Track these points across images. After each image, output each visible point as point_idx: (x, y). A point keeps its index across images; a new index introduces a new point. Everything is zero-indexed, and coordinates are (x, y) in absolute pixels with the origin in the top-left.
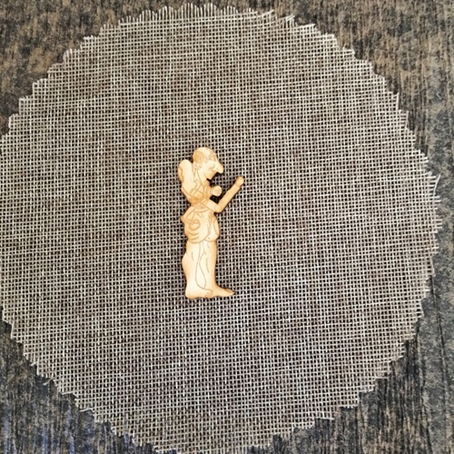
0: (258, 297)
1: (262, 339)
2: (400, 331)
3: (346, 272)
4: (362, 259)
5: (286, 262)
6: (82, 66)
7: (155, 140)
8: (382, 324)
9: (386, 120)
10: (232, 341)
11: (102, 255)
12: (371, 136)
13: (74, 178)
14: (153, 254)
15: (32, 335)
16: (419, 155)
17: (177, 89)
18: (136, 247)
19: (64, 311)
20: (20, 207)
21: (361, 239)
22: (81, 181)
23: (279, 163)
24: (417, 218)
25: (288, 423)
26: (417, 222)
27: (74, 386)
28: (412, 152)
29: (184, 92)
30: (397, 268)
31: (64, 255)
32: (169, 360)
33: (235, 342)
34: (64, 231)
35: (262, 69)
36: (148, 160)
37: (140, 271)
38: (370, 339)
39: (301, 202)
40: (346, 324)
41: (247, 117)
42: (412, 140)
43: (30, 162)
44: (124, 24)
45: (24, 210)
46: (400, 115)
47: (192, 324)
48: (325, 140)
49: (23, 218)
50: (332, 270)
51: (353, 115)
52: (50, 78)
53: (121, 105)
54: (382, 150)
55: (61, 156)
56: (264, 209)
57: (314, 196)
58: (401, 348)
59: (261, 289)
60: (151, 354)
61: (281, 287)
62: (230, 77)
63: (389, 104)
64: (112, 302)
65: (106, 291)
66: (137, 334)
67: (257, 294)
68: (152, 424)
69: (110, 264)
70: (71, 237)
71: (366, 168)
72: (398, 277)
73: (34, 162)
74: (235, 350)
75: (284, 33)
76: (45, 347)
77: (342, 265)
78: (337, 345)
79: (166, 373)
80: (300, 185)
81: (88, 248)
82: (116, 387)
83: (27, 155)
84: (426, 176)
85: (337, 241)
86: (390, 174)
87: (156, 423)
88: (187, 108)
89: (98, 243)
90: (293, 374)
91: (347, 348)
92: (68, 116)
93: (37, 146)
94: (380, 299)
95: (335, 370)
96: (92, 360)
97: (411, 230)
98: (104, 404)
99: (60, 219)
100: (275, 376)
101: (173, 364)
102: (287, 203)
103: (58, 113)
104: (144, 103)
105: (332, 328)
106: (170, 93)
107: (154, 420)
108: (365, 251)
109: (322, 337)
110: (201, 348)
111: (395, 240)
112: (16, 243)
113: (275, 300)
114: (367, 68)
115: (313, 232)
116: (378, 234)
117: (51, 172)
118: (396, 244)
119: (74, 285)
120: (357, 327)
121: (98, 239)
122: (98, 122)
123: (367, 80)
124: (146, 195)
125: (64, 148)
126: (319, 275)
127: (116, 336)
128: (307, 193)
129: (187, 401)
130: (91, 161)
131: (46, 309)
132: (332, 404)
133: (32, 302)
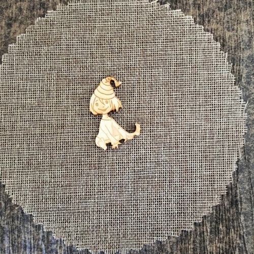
0: (139, 166)
1: (141, 189)
2: (219, 189)
4: (200, 147)
5: (157, 147)
6: (46, 27)
7: (85, 73)
8: (209, 185)
9: (219, 68)
10: (123, 190)
11: (52, 137)
12: (210, 77)
13: (38, 92)
14: (81, 138)
15: (10, 180)
16: (237, 89)
17: (100, 43)
18: (72, 134)
19: (29, 168)
20: (7, 107)
21: (200, 136)
22: (42, 94)
23: (156, 90)
25: (152, 237)
27: (33, 210)
28: (233, 87)
29: (103, 46)
30: (220, 153)
31: (30, 136)
32: (87, 199)
33: (125, 190)
34: (31, 122)
35: (149, 35)
36: (81, 84)
37: (73, 148)
38: (202, 193)
39: (167, 113)
40: (188, 183)
41: (139, 62)
42: (233, 80)
43: (14, 81)
44: (71, 4)
45: (9, 109)
46: (227, 65)
47: (101, 179)
48: (183, 78)
49: (8, 114)
50: (183, 152)
51: (200, 64)
52: (27, 34)
53: (67, 51)
54: (216, 85)
55: (31, 79)
56: (146, 116)
57: (175, 110)
58: (219, 199)
59: (141, 161)
60: (77, 194)
61: (153, 161)
62: (130, 38)
63: (221, 58)
64: (57, 164)
65: (53, 157)
66: (70, 183)
67: (139, 164)
68: (76, 233)
69: (57, 142)
70: (35, 126)
71: (206, 95)
72: (220, 158)
73: (16, 82)
74: (125, 195)
75: (163, 14)
76: (18, 187)
77: (188, 150)
78: (182, 195)
79: (85, 206)
80: (167, 103)
82: (57, 212)
83: (12, 77)
84: (240, 101)
85: (186, 136)
86: (219, 99)
87: (78, 233)
88: (105, 55)
90: (157, 210)
91: (188, 197)
92: (36, 56)
93: (18, 72)
94: (209, 170)
95: (181, 209)
96: (44, 196)
97: (229, 132)
98: (49, 221)
99: (29, 115)
100: (146, 211)
101: (89, 201)
102: (159, 113)
103: (31, 54)
104: (80, 51)
105: (181, 185)
106: (96, 46)
107: (77, 232)
108: (202, 143)
109: (174, 190)
111: (220, 137)
112: (4, 127)
113: (149, 168)
114: (210, 37)
115: (173, 130)
116: (210, 133)
117: (25, 88)
118: (220, 140)
119: (36, 153)
121: (50, 128)
122: (53, 61)
123: (210, 44)
124: (79, 104)
125: (33, 75)
126: (175, 155)
127: (58, 183)
128: (171, 108)
129: (96, 222)
130: (49, 83)
131: (19, 166)
132: (178, 228)
133: (12, 162)
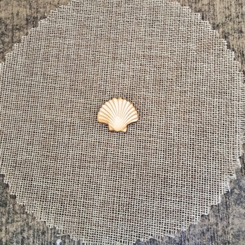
3: (71, 180)
4: (76, 191)
11: (106, 48)
24: (94, 231)
26: (92, 230)
34: (122, 30)
37: (93, 67)
38: (31, 187)
39: (116, 162)
50: (74, 173)
59: (71, 130)
60: (50, 68)
64: (80, 51)
70: (118, 34)
73: (163, 18)
77: (75, 179)
80: (126, 163)
81: (111, 42)
85: (90, 178)
88: (183, 105)
89: (112, 47)
92: (186, 38)
94: (52, 197)
105: (42, 166)
108: (81, 194)
109: (38, 160)
110: (47, 93)
111: (84, 214)
115: (98, 165)
117: (156, 27)
118: (81, 214)
120: (39, 181)
121: (114, 47)
127: (62, 51)
131: (83, 18)
